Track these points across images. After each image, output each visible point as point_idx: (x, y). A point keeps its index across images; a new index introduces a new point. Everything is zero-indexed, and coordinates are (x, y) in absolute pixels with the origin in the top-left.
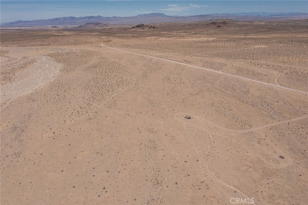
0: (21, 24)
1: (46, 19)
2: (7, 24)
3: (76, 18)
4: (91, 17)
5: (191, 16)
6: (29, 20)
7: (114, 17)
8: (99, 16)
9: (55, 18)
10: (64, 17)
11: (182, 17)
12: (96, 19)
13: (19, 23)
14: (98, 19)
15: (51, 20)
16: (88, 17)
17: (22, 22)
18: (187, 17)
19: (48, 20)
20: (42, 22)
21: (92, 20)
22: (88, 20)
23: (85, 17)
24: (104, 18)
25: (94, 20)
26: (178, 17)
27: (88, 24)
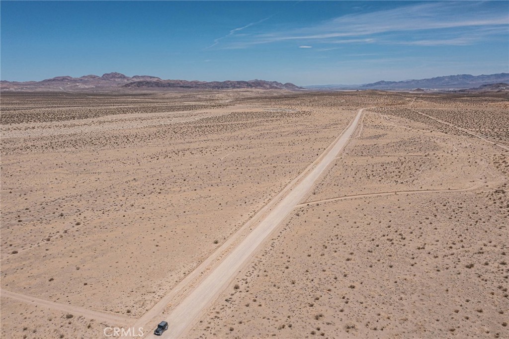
0: (382, 85)
1: (420, 79)
3: (473, 77)
6: (392, 81)
9: (435, 77)
10: (451, 76)
15: (428, 80)
16: (495, 75)
17: (384, 83)
19: (424, 80)
20: (413, 83)
27: (485, 86)
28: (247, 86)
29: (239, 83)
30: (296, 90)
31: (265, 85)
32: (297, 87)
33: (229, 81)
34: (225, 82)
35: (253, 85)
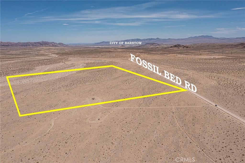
0: (104, 44)
2: (95, 44)
3: (140, 40)
4: (152, 39)
5: (237, 38)
7: (169, 39)
8: (158, 38)
10: (132, 39)
11: (228, 39)
12: (155, 40)
13: (103, 43)
14: (156, 40)
16: (149, 39)
17: (105, 43)
18: (234, 39)
21: (152, 41)
22: (149, 41)
23: (147, 39)
24: (161, 40)
25: (153, 41)
26: (224, 39)
27: (147, 44)
28: (40, 45)
29: (35, 43)
30: (65, 47)
31: (49, 44)
32: (65, 45)
33: (30, 42)
34: (27, 43)
35: (43, 44)
